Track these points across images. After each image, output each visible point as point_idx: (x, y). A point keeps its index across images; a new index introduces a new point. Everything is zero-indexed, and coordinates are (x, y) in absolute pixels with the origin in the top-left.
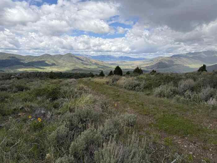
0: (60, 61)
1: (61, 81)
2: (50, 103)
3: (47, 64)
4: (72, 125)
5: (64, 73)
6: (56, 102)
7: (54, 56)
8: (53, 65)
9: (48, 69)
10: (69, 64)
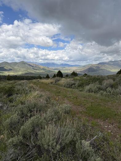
0: (16, 67)
1: (15, 82)
2: (6, 99)
3: (5, 69)
4: (23, 114)
5: (19, 76)
6: (11, 97)
7: (11, 63)
8: (10, 70)
9: (6, 73)
10: (23, 69)
